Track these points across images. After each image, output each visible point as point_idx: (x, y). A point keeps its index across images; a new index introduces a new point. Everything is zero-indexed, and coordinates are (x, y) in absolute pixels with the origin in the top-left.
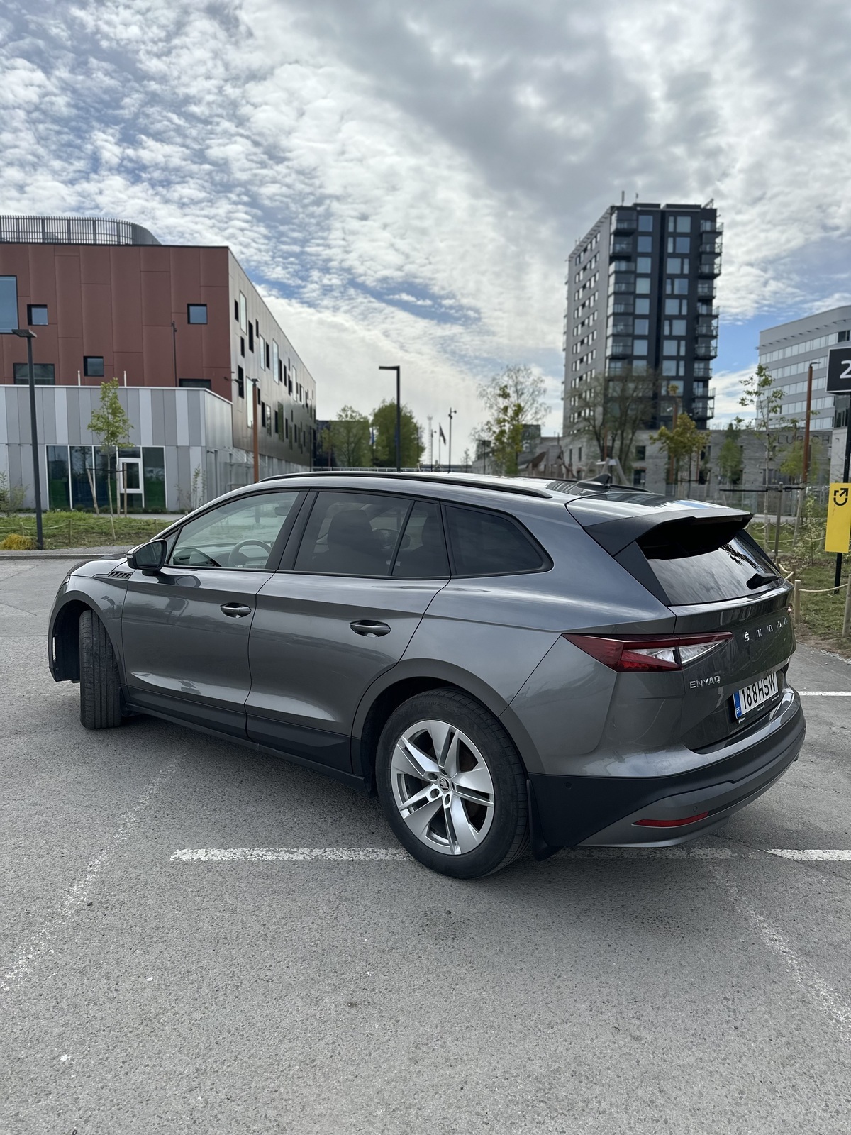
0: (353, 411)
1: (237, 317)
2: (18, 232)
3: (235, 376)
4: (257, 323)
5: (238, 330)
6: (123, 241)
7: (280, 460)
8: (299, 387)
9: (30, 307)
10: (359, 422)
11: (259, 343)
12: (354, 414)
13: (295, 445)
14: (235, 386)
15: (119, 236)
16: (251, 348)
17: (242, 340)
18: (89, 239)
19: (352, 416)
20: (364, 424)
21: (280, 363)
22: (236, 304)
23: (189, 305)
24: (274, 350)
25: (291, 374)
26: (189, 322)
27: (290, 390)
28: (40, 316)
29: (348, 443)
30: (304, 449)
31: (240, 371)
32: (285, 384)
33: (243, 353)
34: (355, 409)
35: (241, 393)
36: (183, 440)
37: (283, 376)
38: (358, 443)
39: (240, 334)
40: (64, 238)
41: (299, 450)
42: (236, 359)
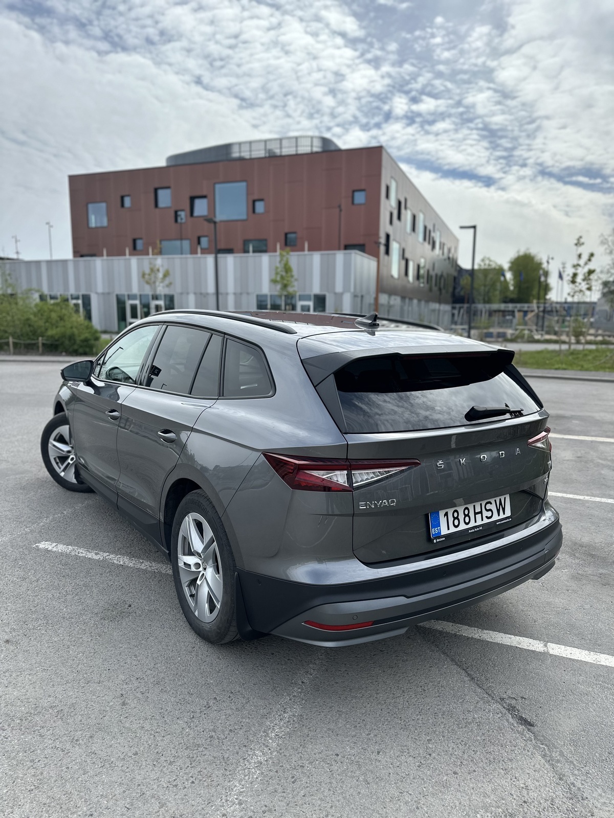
0: (490, 261)
1: (387, 196)
2: (250, 151)
3: (383, 240)
4: (406, 200)
5: (388, 206)
6: (315, 149)
7: (419, 301)
8: (442, 246)
9: (254, 201)
10: (495, 269)
11: (407, 216)
12: (491, 263)
13: (435, 289)
14: (382, 249)
15: (312, 146)
16: (399, 218)
17: (391, 214)
18: (292, 151)
19: (489, 265)
20: (500, 271)
21: (425, 228)
22: (388, 188)
23: (354, 191)
24: (421, 219)
25: (437, 236)
26: (353, 203)
27: (433, 247)
28: (260, 207)
29: (485, 286)
30: (443, 291)
31: (388, 236)
32: (429, 243)
33: (391, 222)
34: (492, 258)
35: (387, 252)
36: (339, 288)
37: (428, 236)
38: (493, 284)
39: (389, 209)
40: (278, 152)
41: (438, 293)
42: (385, 227)
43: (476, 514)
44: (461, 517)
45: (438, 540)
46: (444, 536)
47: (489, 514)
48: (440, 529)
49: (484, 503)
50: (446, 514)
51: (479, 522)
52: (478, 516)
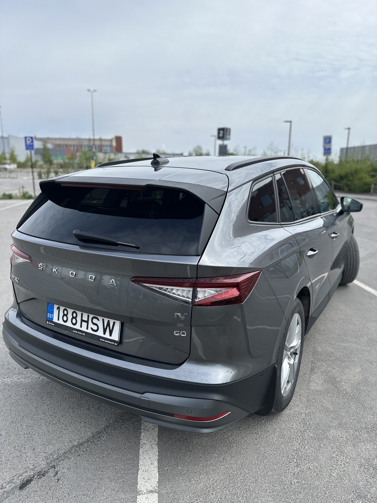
43: (82, 321)
44: (70, 317)
45: (49, 323)
46: (54, 323)
47: (95, 328)
48: (53, 316)
49: (91, 316)
50: (58, 308)
51: (84, 329)
52: (84, 324)
